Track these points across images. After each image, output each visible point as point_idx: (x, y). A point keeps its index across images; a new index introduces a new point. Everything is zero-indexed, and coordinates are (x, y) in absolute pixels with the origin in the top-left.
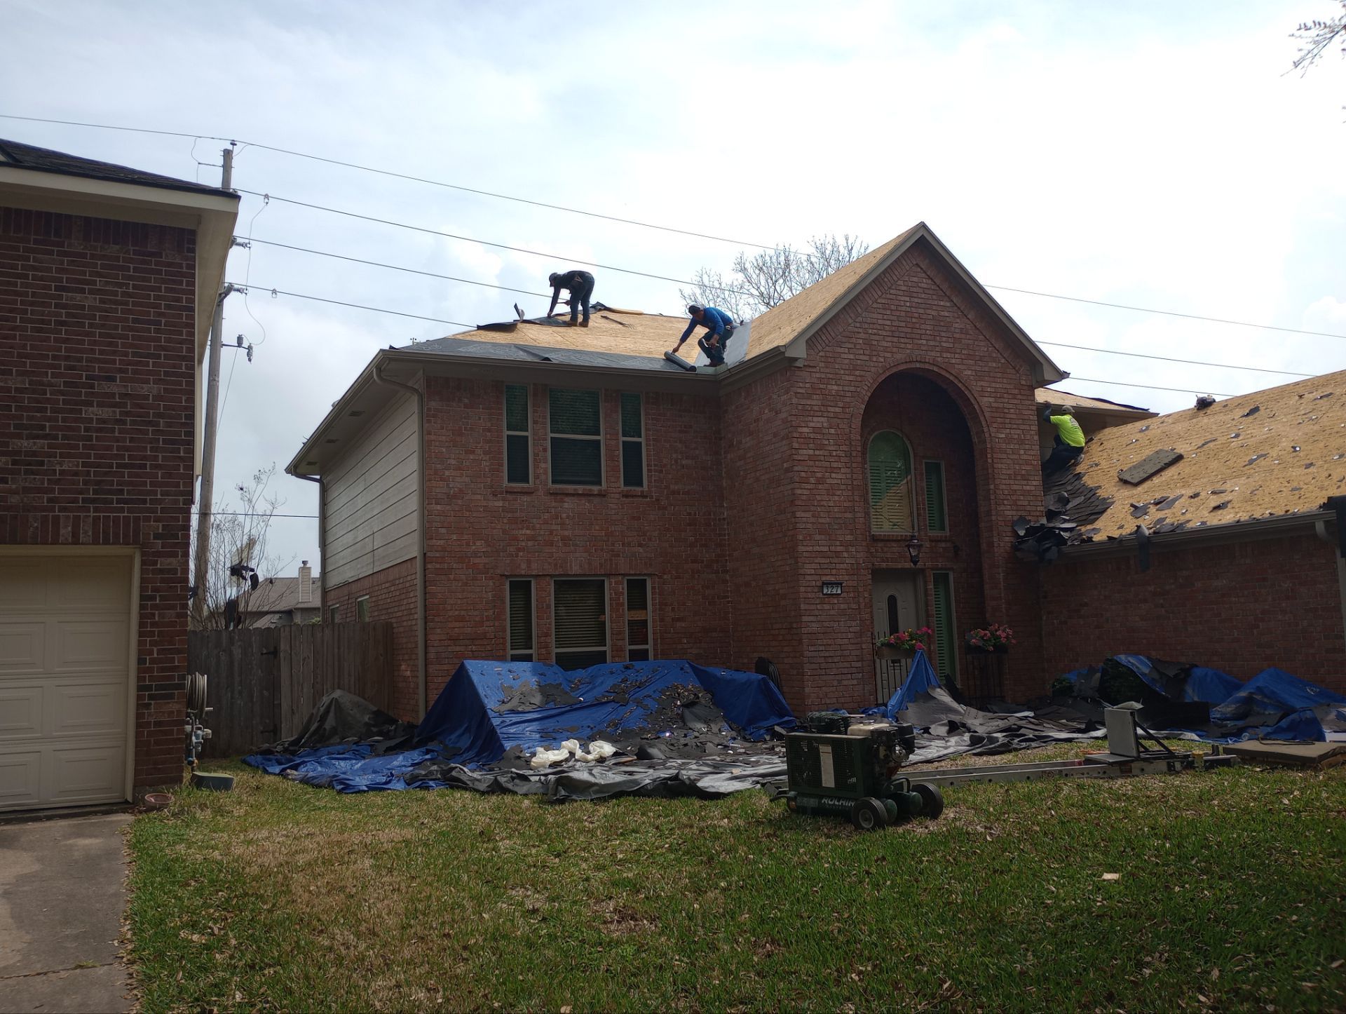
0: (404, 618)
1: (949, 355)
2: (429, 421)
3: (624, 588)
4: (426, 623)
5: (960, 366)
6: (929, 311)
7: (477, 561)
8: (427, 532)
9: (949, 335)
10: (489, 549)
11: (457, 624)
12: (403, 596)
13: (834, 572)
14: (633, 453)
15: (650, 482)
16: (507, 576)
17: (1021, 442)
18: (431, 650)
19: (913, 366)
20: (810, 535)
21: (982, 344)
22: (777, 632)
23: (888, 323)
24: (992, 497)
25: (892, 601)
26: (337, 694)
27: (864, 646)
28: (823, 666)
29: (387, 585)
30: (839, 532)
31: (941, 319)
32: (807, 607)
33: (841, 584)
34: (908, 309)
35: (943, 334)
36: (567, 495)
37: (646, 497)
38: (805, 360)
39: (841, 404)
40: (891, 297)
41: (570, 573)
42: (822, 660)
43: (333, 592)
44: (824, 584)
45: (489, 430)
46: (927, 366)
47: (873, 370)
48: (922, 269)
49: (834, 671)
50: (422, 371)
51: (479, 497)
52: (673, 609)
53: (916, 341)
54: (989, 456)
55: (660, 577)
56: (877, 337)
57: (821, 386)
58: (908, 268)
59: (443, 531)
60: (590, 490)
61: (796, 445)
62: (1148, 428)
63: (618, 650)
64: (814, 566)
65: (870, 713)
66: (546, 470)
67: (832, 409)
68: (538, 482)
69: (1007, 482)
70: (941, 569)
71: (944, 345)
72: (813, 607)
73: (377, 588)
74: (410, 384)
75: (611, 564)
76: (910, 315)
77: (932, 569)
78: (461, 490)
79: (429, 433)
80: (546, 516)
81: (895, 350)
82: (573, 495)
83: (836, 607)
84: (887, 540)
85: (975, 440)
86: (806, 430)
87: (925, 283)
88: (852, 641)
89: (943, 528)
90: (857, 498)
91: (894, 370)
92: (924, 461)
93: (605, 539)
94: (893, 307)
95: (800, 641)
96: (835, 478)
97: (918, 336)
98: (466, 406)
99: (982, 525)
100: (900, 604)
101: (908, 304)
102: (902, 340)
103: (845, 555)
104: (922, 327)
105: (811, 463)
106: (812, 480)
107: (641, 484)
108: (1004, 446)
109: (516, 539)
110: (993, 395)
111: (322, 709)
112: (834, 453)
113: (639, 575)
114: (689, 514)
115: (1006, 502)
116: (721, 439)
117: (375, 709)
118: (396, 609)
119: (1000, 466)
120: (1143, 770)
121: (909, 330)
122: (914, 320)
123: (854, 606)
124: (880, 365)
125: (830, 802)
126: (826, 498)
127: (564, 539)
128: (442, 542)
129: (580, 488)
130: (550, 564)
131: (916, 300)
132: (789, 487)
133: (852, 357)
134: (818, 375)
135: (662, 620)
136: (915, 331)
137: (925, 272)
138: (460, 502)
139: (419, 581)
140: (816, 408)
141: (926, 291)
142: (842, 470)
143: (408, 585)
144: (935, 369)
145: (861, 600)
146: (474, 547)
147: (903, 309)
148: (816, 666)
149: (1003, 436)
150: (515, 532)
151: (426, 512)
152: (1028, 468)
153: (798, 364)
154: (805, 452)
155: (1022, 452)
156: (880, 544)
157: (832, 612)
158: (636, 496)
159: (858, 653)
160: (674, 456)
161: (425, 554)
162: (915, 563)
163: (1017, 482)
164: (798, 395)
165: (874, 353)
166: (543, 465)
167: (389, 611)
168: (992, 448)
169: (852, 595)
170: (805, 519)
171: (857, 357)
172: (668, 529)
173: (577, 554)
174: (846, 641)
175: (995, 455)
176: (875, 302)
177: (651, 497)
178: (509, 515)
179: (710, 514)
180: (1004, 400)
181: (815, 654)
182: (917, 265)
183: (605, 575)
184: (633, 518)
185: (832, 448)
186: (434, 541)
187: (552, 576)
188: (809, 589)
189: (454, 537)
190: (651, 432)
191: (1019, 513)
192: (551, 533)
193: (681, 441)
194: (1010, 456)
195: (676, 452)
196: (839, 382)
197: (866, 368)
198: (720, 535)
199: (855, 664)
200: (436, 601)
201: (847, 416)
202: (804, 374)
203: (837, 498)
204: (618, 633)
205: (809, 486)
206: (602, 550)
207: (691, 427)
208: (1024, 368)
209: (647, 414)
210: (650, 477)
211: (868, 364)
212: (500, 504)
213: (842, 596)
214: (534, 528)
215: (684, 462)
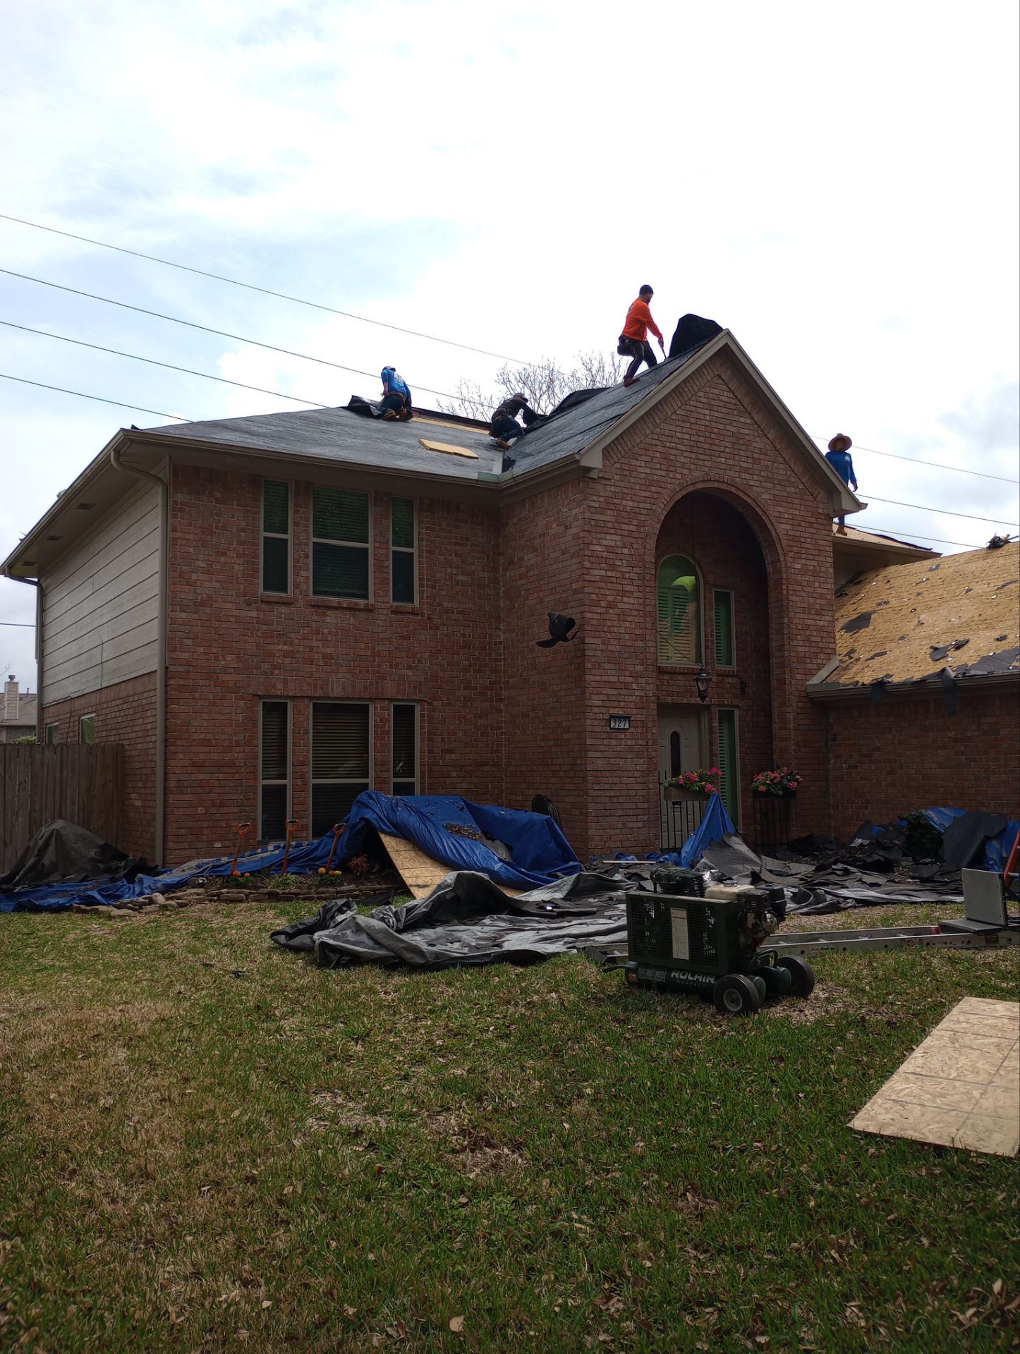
0: (139, 740)
1: (747, 476)
2: (175, 516)
3: (390, 714)
4: (166, 747)
5: (758, 490)
6: (728, 428)
7: (226, 677)
8: (170, 643)
9: (749, 454)
10: (240, 665)
11: (202, 749)
12: (138, 715)
13: (622, 704)
14: (403, 565)
15: (421, 598)
16: (260, 697)
17: (816, 574)
18: (172, 777)
19: (711, 485)
20: (599, 664)
21: (781, 466)
22: (557, 768)
23: (687, 437)
24: (786, 631)
25: (675, 738)
26: (59, 824)
27: (651, 786)
28: (607, 806)
29: (118, 702)
30: (629, 661)
31: (741, 437)
32: (593, 741)
33: (629, 718)
34: (708, 424)
35: (742, 453)
36: (331, 608)
37: (417, 614)
38: (601, 471)
39: (635, 522)
40: (691, 408)
41: (331, 696)
42: (607, 800)
43: (51, 709)
44: (611, 717)
45: (243, 530)
46: (724, 487)
47: (669, 486)
48: (723, 380)
49: (619, 813)
50: (168, 457)
51: (230, 606)
52: (443, 740)
53: (714, 459)
54: (784, 587)
55: (430, 704)
56: (675, 452)
57: (616, 501)
58: (709, 378)
59: (188, 642)
60: (356, 604)
61: (587, 564)
62: (937, 567)
63: (380, 783)
64: (601, 697)
65: (661, 859)
66: (306, 582)
67: (626, 527)
68: (297, 591)
69: (801, 617)
70: (727, 706)
71: (743, 464)
72: (599, 742)
73: (105, 705)
74: (152, 472)
75: (377, 687)
76: (708, 429)
77: (719, 706)
78: (210, 597)
79: (175, 530)
80: (306, 631)
81: (692, 466)
82: (337, 609)
83: (623, 742)
84: (673, 672)
85: (770, 569)
86: (598, 548)
87: (726, 396)
88: (638, 780)
89: (729, 662)
91: (691, 489)
92: (713, 590)
93: (371, 659)
94: (692, 420)
95: (585, 779)
96: (627, 603)
97: (716, 454)
98: (218, 501)
99: (773, 661)
100: (683, 742)
101: (708, 418)
102: (701, 457)
103: (635, 686)
104: (722, 443)
105: (602, 585)
106: (603, 604)
107: (412, 601)
108: (799, 577)
109: (271, 655)
110: (791, 522)
111: (40, 842)
112: (627, 576)
113: (408, 700)
114: (464, 636)
115: (799, 637)
116: (499, 555)
117: (103, 843)
118: (129, 730)
119: (794, 598)
120: (1010, 940)
121: (708, 446)
122: (713, 436)
123: (641, 742)
124: (677, 482)
125: (681, 977)
126: (616, 623)
127: (324, 657)
128: (186, 655)
129: (345, 601)
130: (309, 684)
131: (716, 414)
132: (579, 610)
133: (648, 471)
134: (612, 489)
135: (430, 751)
136: (714, 448)
137: (726, 384)
138: (208, 610)
139: (158, 698)
140: (609, 525)
141: (727, 405)
142: (635, 595)
143: (144, 702)
144: (733, 490)
145: (649, 736)
146: (223, 662)
147: (703, 422)
148: (600, 807)
149: (799, 566)
150: (271, 647)
151: (169, 620)
152: (822, 602)
153: (593, 475)
154: (596, 572)
155: (816, 585)
156: (666, 677)
157: (619, 748)
158: (405, 613)
159: (644, 793)
160: (449, 570)
161: (167, 668)
162: (702, 698)
163: (810, 617)
164: (592, 510)
165: (672, 469)
166: (304, 573)
167: (120, 731)
168: (787, 579)
169: (640, 730)
170: (593, 646)
171: (654, 471)
172: (440, 652)
173: (340, 675)
174: (632, 780)
175: (790, 587)
176: (675, 412)
177: (423, 615)
178: (265, 628)
179: (485, 637)
180: (800, 529)
181: (600, 793)
182: (719, 376)
183: (370, 699)
184: (403, 637)
185: (625, 570)
186: (178, 653)
187: (310, 698)
188: (596, 722)
189: (201, 650)
190: (424, 543)
191: (812, 650)
192: (311, 650)
193: (456, 555)
194: (804, 589)
195: (451, 567)
196: (634, 498)
197: (663, 485)
198: (496, 660)
199: (641, 805)
200: (178, 722)
201: (641, 535)
202: (598, 486)
203: (627, 625)
204: (383, 764)
205: (599, 610)
206: (367, 671)
207: (468, 539)
208: (822, 496)
209: (420, 522)
210: (421, 592)
211: (664, 479)
212: (254, 614)
213: (630, 731)
214: (291, 644)
215: (460, 578)
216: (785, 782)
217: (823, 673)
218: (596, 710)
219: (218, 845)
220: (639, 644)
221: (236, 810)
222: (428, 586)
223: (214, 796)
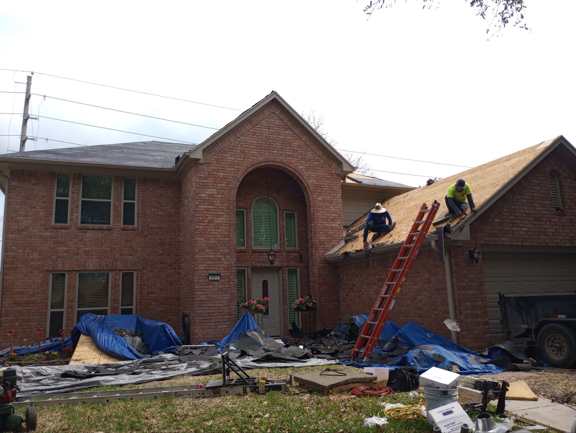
1: (290, 158)
2: (11, 192)
3: (120, 277)
5: (296, 164)
6: (279, 136)
7: (33, 263)
8: (6, 249)
9: (291, 148)
10: (41, 257)
11: (19, 296)
13: (216, 268)
14: (129, 209)
15: (138, 223)
16: (50, 271)
17: (331, 202)
19: (268, 163)
20: (203, 250)
21: (310, 153)
23: (255, 142)
24: (313, 230)
25: (265, 283)
27: (232, 307)
28: (207, 318)
30: (221, 248)
31: (287, 140)
32: (199, 287)
33: (220, 275)
34: (267, 135)
35: (287, 148)
36: (89, 229)
37: (135, 230)
38: (203, 160)
39: (225, 182)
40: (257, 129)
41: (88, 269)
42: (207, 315)
44: (209, 275)
45: (45, 197)
46: (277, 164)
47: (245, 165)
48: (276, 115)
49: (214, 321)
50: (8, 167)
51: (36, 230)
52: (148, 288)
53: (271, 151)
54: (312, 209)
55: (141, 271)
56: (248, 149)
57: (214, 173)
58: (268, 114)
59: (14, 248)
60: (102, 227)
61: (198, 203)
62: (407, 195)
63: (114, 309)
64: (204, 265)
66: (77, 218)
67: (220, 185)
68: (72, 223)
69: (322, 222)
70: (292, 267)
71: (288, 153)
72: (202, 287)
75: (112, 265)
76: (268, 138)
77: (288, 267)
78: (26, 227)
80: (76, 240)
81: (258, 155)
82: (92, 229)
84: (259, 252)
85: (307, 201)
86: (204, 195)
87: (278, 122)
88: (225, 304)
89: (295, 246)
90: (232, 230)
91: (257, 166)
92: (285, 212)
94: (258, 134)
95: (195, 305)
96: (220, 220)
97: (272, 149)
98: (33, 184)
99: (309, 244)
100: (269, 285)
101: (267, 133)
102: (263, 151)
103: (224, 259)
104: (275, 144)
105: (206, 212)
106: (206, 221)
107: (133, 224)
108: (321, 204)
109: (57, 252)
110: (316, 178)
112: (220, 207)
114: (160, 239)
115: (321, 232)
116: (180, 201)
119: (318, 214)
120: (227, 392)
121: (267, 146)
122: (270, 141)
124: (249, 163)
126: (213, 230)
127: (85, 252)
128: (13, 254)
129: (97, 226)
130: (76, 265)
133: (233, 158)
134: (212, 168)
135: (141, 293)
136: (271, 146)
137: (278, 117)
138: (25, 233)
140: (210, 184)
141: (279, 126)
142: (224, 216)
144: (282, 165)
145: (232, 283)
146: (32, 256)
147: (265, 135)
148: (203, 318)
149: (321, 199)
150: (57, 248)
153: (200, 162)
154: (202, 206)
155: (332, 207)
156: (257, 254)
157: (214, 289)
158: (129, 230)
159: (228, 311)
160: (153, 210)
162: (272, 264)
163: (328, 222)
164: (200, 178)
165: (246, 157)
166: (75, 214)
168: (313, 205)
169: (226, 280)
170: (200, 241)
171: (236, 159)
172: (147, 247)
173: (93, 260)
174: (221, 305)
175: (315, 209)
176: (248, 131)
177: (138, 230)
178: (54, 240)
179: (172, 239)
180: (322, 181)
181: (203, 312)
182: (274, 113)
183: (109, 270)
184: (127, 241)
185: (219, 205)
186: (9, 253)
187: (77, 271)
188: (201, 278)
189: (21, 251)
190: (140, 198)
191: (329, 238)
192: (78, 249)
193: (157, 202)
194: (324, 209)
195: (154, 208)
196: (224, 171)
197: (241, 165)
198: (178, 250)
199: (225, 317)
200: (7, 284)
201: (228, 188)
202: (204, 167)
203: (220, 230)
204: (115, 300)
205: (204, 224)
206: (108, 257)
207: (163, 195)
208: (334, 165)
209: (139, 189)
210: (138, 220)
211: (242, 162)
212: (49, 234)
213: (220, 281)
214: (68, 246)
215: (159, 213)
216: (307, 303)
217: (335, 249)
218: (201, 272)
219: (25, 340)
220: (227, 239)
221: (36, 323)
222: (142, 217)
223: (24, 317)
